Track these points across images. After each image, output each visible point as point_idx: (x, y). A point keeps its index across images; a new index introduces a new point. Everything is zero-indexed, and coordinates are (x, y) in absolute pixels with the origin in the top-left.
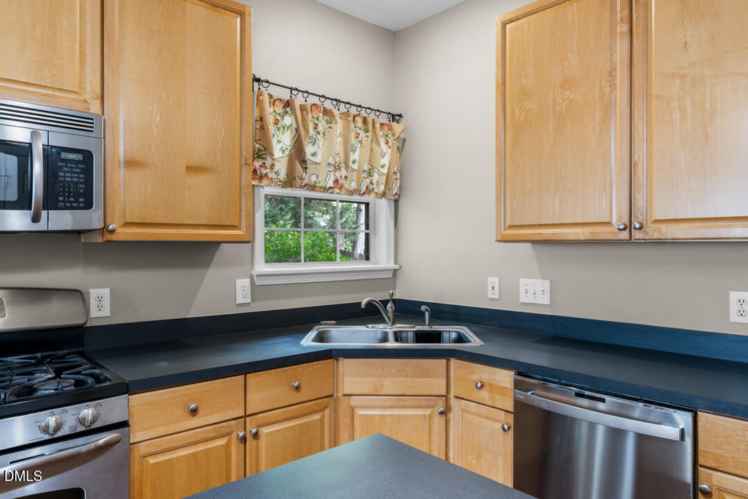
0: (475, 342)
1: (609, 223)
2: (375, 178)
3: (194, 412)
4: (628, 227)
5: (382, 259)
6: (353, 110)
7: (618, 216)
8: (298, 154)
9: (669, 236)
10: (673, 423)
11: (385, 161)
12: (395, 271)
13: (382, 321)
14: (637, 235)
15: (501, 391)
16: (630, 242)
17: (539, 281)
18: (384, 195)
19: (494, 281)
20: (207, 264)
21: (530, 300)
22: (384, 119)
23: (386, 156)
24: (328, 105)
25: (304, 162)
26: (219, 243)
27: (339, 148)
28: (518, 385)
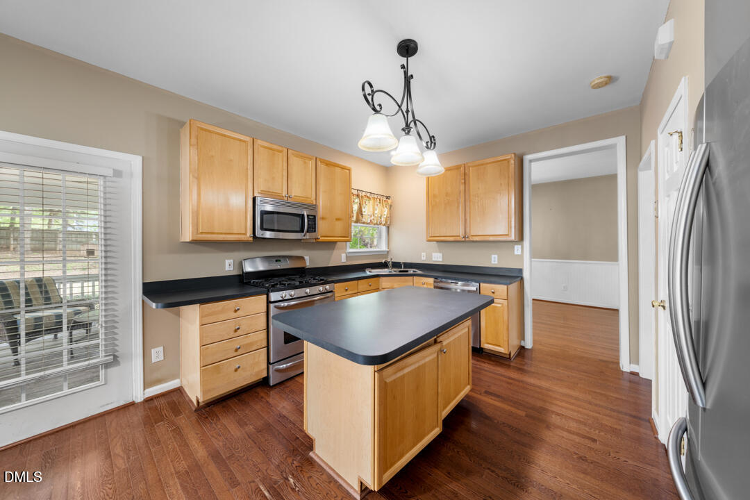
0: (419, 272)
1: (459, 236)
2: (382, 219)
3: (347, 290)
4: (465, 237)
5: (384, 247)
6: (376, 196)
7: (462, 234)
8: (360, 212)
9: (475, 240)
10: (474, 286)
11: (385, 213)
12: (388, 252)
13: (388, 268)
14: (467, 239)
15: (430, 284)
16: (465, 241)
17: (439, 254)
18: (384, 225)
19: (424, 254)
20: (333, 249)
21: (436, 260)
22: (385, 199)
23: (386, 211)
24: (368, 195)
25: (362, 214)
26: (336, 242)
27: (371, 210)
28: (435, 282)
